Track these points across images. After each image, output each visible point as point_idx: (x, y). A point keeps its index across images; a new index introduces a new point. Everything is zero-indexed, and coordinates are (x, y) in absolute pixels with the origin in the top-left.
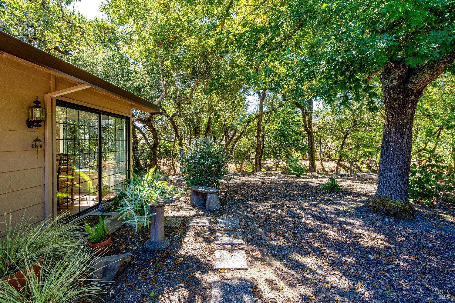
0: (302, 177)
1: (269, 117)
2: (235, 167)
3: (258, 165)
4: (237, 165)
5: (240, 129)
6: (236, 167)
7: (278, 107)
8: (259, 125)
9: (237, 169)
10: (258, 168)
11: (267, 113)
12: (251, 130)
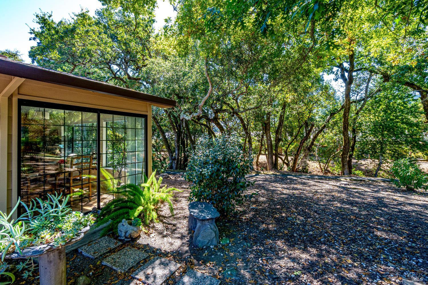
0: (417, 192)
1: (363, 105)
2: (318, 166)
3: (347, 167)
4: (322, 164)
5: (321, 123)
6: (320, 166)
7: (377, 92)
8: (345, 116)
9: (321, 169)
10: (346, 171)
11: (359, 101)
12: (335, 123)
